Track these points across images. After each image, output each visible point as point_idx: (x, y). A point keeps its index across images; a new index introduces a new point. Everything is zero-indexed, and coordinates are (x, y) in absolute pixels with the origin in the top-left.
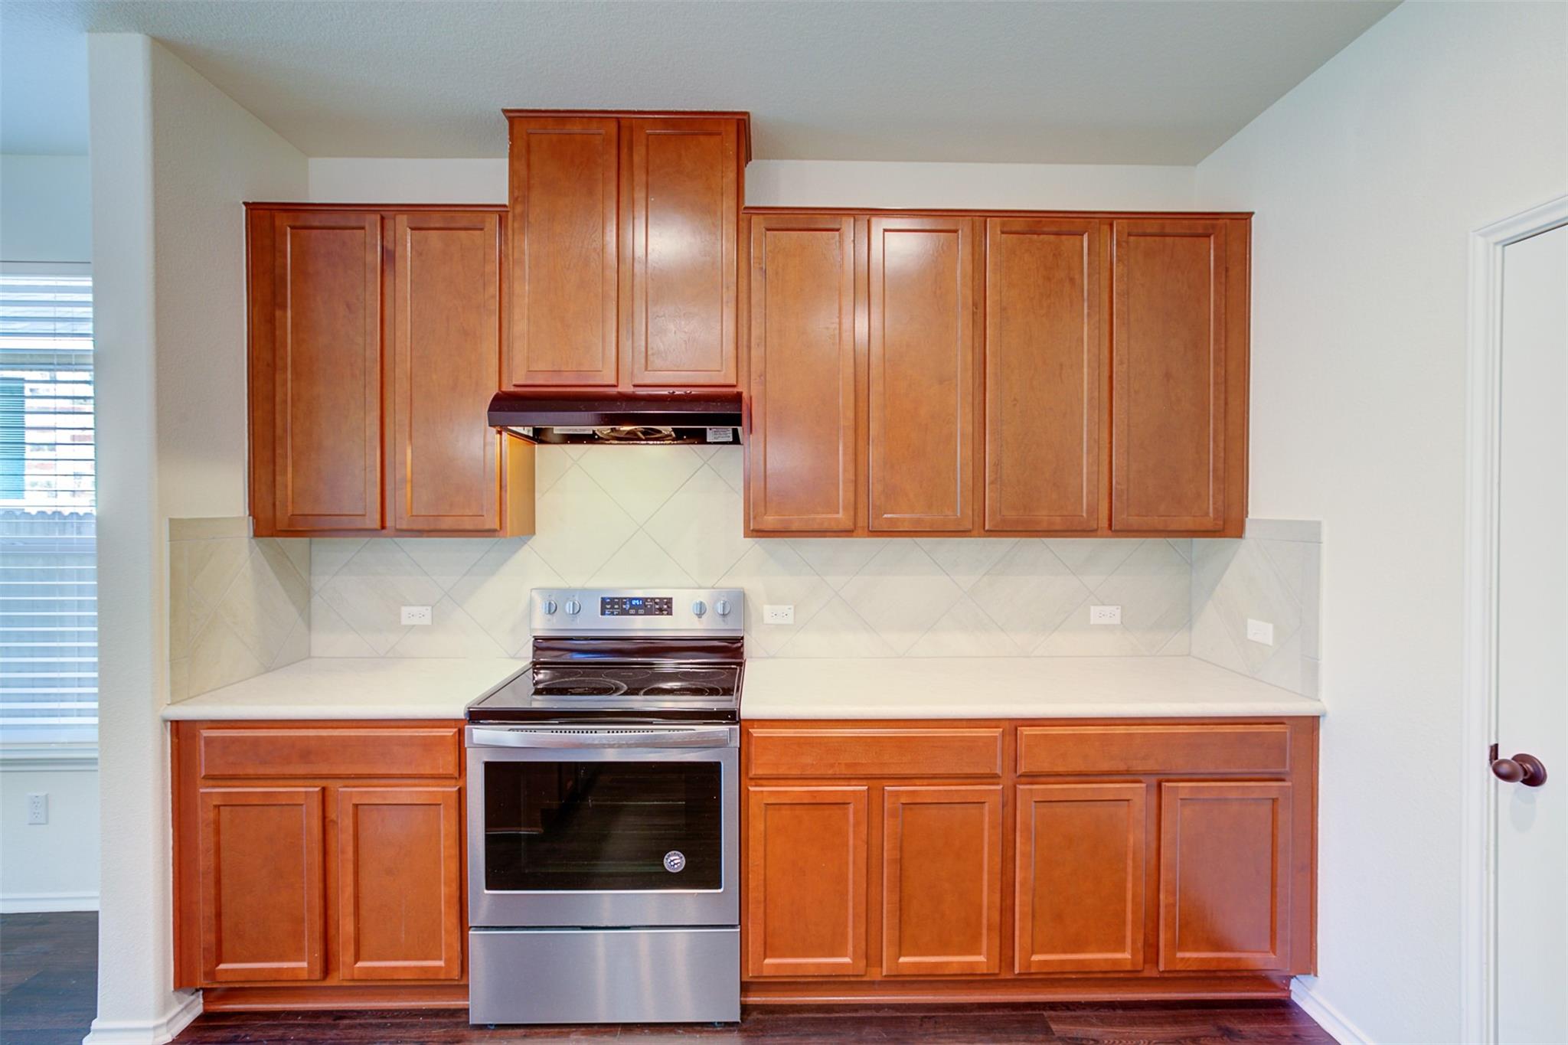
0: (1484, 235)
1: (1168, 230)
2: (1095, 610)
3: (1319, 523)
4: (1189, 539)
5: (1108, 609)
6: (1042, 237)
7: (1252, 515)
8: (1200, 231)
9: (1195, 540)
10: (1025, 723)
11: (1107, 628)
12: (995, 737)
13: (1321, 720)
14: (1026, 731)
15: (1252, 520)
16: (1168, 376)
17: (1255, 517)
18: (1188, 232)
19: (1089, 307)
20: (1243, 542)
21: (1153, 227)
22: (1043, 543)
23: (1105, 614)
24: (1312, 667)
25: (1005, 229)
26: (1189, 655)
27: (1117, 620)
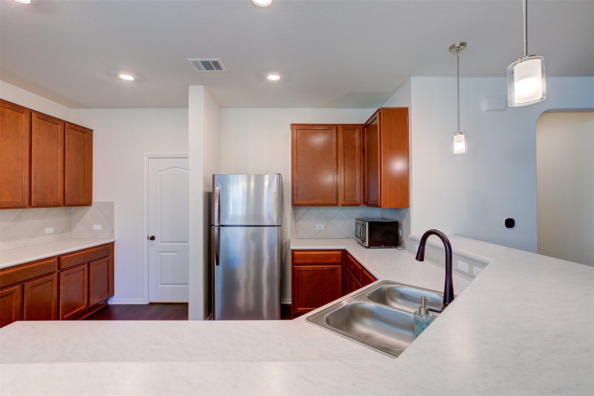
0: (146, 156)
1: (78, 129)
2: (46, 229)
3: (114, 202)
4: (70, 207)
5: (50, 228)
6: (48, 122)
7: (93, 201)
8: (84, 132)
9: (72, 208)
10: (62, 255)
11: (50, 234)
12: (55, 261)
13: (115, 242)
14: (63, 257)
15: (94, 202)
16: (77, 166)
17: (95, 201)
18: (82, 131)
19: (60, 145)
20: (91, 207)
21: (75, 128)
22: (31, 210)
23: (49, 230)
24: (112, 232)
25: (38, 117)
26: (70, 238)
27: (53, 231)
